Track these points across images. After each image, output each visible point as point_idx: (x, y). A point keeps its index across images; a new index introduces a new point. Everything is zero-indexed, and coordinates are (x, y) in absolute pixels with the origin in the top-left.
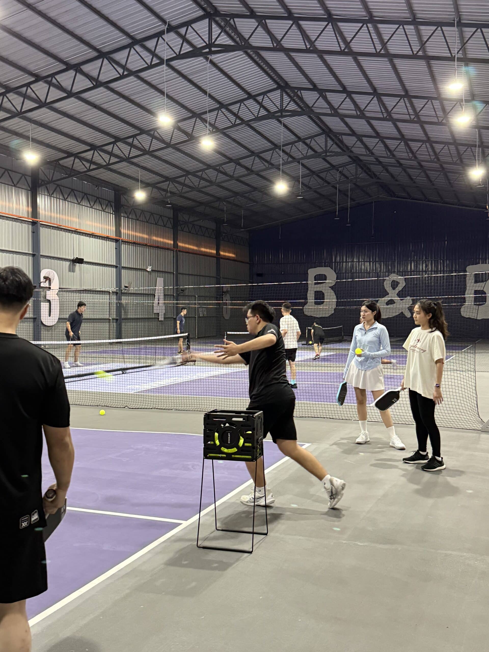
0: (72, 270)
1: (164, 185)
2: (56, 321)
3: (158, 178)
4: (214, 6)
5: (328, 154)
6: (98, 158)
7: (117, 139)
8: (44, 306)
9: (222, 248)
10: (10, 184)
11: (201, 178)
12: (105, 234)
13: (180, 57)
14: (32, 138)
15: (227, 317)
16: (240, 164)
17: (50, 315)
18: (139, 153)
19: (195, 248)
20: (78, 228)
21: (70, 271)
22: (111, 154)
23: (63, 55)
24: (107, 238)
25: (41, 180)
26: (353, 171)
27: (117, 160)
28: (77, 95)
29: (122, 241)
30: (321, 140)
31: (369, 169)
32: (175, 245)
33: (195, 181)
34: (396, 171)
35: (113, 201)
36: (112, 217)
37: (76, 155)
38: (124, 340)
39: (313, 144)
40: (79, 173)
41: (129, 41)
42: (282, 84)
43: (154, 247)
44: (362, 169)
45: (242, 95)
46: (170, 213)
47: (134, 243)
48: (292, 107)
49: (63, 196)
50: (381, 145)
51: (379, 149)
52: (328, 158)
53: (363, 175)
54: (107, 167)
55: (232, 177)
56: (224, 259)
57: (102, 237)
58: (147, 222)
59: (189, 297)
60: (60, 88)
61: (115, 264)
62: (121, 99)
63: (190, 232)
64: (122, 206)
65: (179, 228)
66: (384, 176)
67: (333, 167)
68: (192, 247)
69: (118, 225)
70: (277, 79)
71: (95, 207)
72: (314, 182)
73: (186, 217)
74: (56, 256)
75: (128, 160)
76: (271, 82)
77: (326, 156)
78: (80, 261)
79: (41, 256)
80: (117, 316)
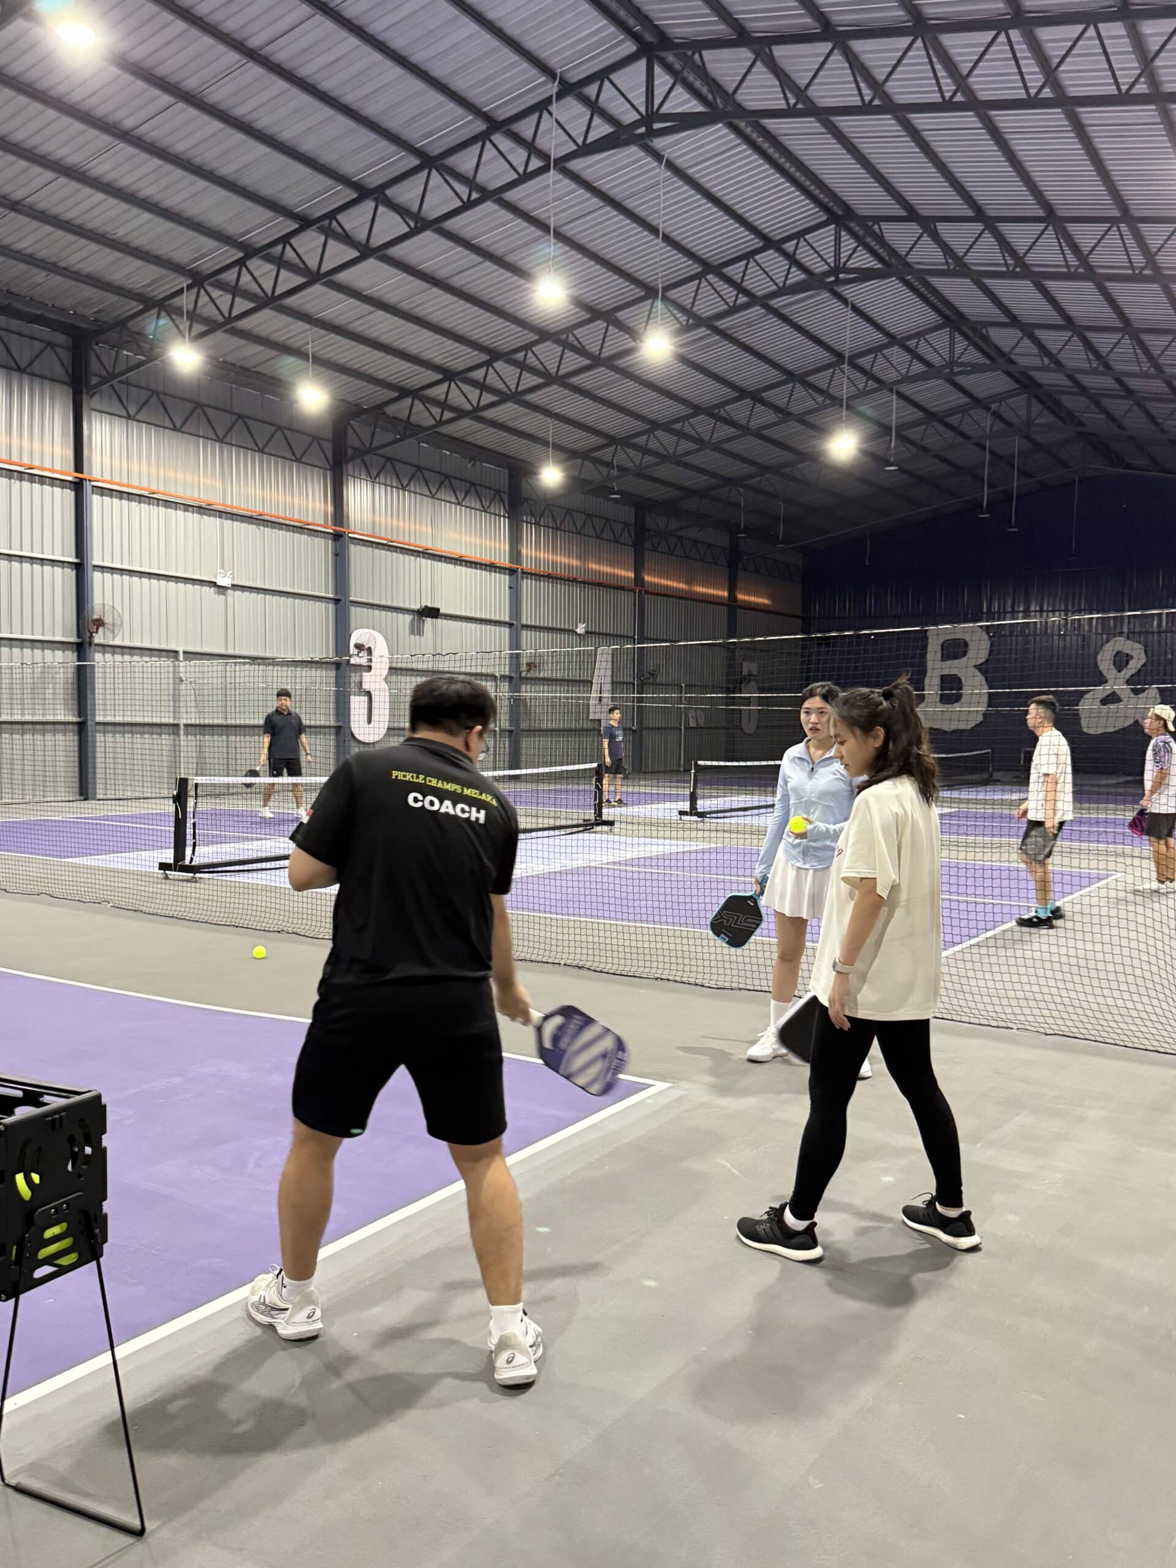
0: (416, 630)
1: (606, 454)
2: (383, 731)
3: (593, 440)
4: (656, 26)
5: (956, 369)
6: (459, 395)
7: (494, 355)
8: (358, 704)
9: (740, 585)
10: (287, 456)
11: (681, 435)
12: (487, 558)
13: (586, 150)
14: (313, 357)
15: (749, 727)
16: (762, 402)
17: (369, 721)
18: (538, 381)
19: (682, 586)
20: (430, 545)
21: (412, 632)
22: (483, 387)
23: (349, 167)
24: (491, 567)
25: (352, 447)
26: (1023, 413)
27: (494, 398)
28: (381, 253)
29: (523, 573)
30: (941, 339)
31: (1058, 403)
32: (639, 580)
33: (668, 439)
34: (1119, 406)
35: (507, 490)
36: (504, 524)
37: (416, 393)
38: (523, 772)
39: (923, 349)
40: (421, 428)
41: (481, 126)
42: (840, 213)
43: (592, 584)
44: (1042, 402)
45: (747, 241)
46: (628, 514)
47: (549, 577)
48: (863, 260)
49: (400, 481)
50: (1076, 343)
51: (1074, 356)
52: (959, 379)
53: (1046, 419)
54: (475, 413)
55: (745, 429)
56: (744, 608)
57: (481, 564)
58: (578, 533)
59: (667, 686)
60: (346, 239)
61: (507, 619)
62: (488, 264)
63: (672, 554)
64: (526, 499)
65: (648, 545)
66: (1094, 420)
67: (977, 401)
68: (674, 584)
69: (515, 540)
70: (826, 200)
71: (466, 503)
72: (935, 437)
73: (662, 522)
74: (383, 603)
75: (516, 397)
76: (812, 208)
77: (952, 372)
78: (433, 613)
79: (352, 602)
80: (511, 726)
